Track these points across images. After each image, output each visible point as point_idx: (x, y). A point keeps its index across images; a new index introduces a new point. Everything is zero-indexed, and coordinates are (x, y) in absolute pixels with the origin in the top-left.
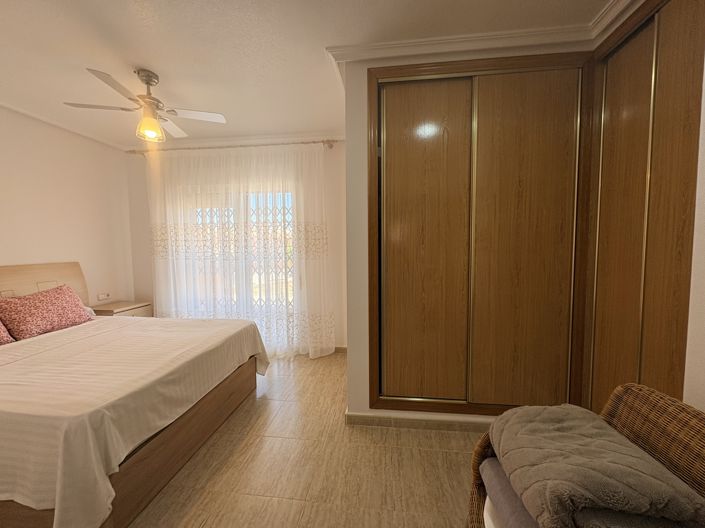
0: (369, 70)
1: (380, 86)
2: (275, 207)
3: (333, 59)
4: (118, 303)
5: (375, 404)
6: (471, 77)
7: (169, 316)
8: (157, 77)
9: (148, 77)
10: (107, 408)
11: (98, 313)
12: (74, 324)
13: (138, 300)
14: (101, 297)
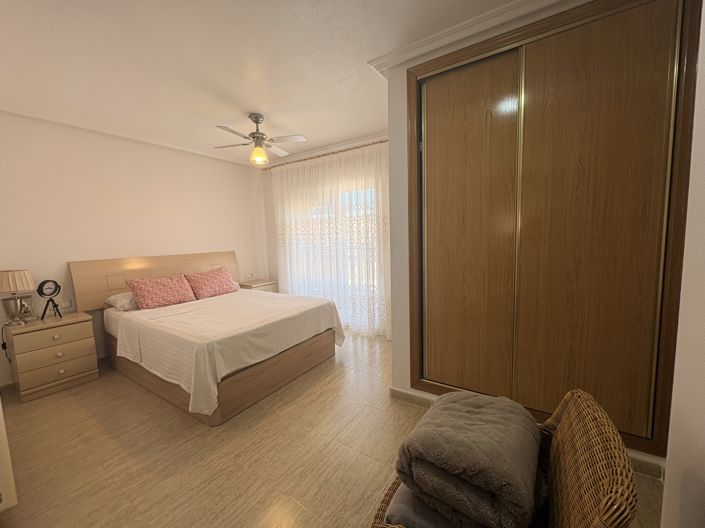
0: (408, 71)
1: (420, 84)
2: (351, 205)
3: (375, 70)
4: (257, 281)
5: (414, 384)
6: (517, 48)
7: (287, 292)
8: (262, 117)
9: (256, 118)
10: (216, 342)
11: (242, 286)
12: (227, 293)
13: (270, 280)
14: (249, 276)
